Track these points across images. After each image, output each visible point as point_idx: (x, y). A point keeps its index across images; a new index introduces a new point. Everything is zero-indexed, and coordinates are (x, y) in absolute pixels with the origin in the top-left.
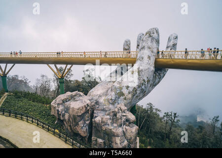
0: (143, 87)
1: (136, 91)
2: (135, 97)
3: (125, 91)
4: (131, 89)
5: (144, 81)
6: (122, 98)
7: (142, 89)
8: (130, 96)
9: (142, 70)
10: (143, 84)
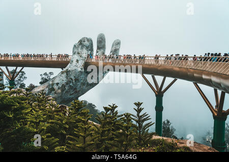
0: (71, 84)
1: (64, 87)
2: (64, 92)
3: (56, 87)
4: (60, 86)
5: (71, 79)
6: (53, 92)
7: (70, 86)
8: (60, 91)
9: (69, 71)
10: (70, 82)
